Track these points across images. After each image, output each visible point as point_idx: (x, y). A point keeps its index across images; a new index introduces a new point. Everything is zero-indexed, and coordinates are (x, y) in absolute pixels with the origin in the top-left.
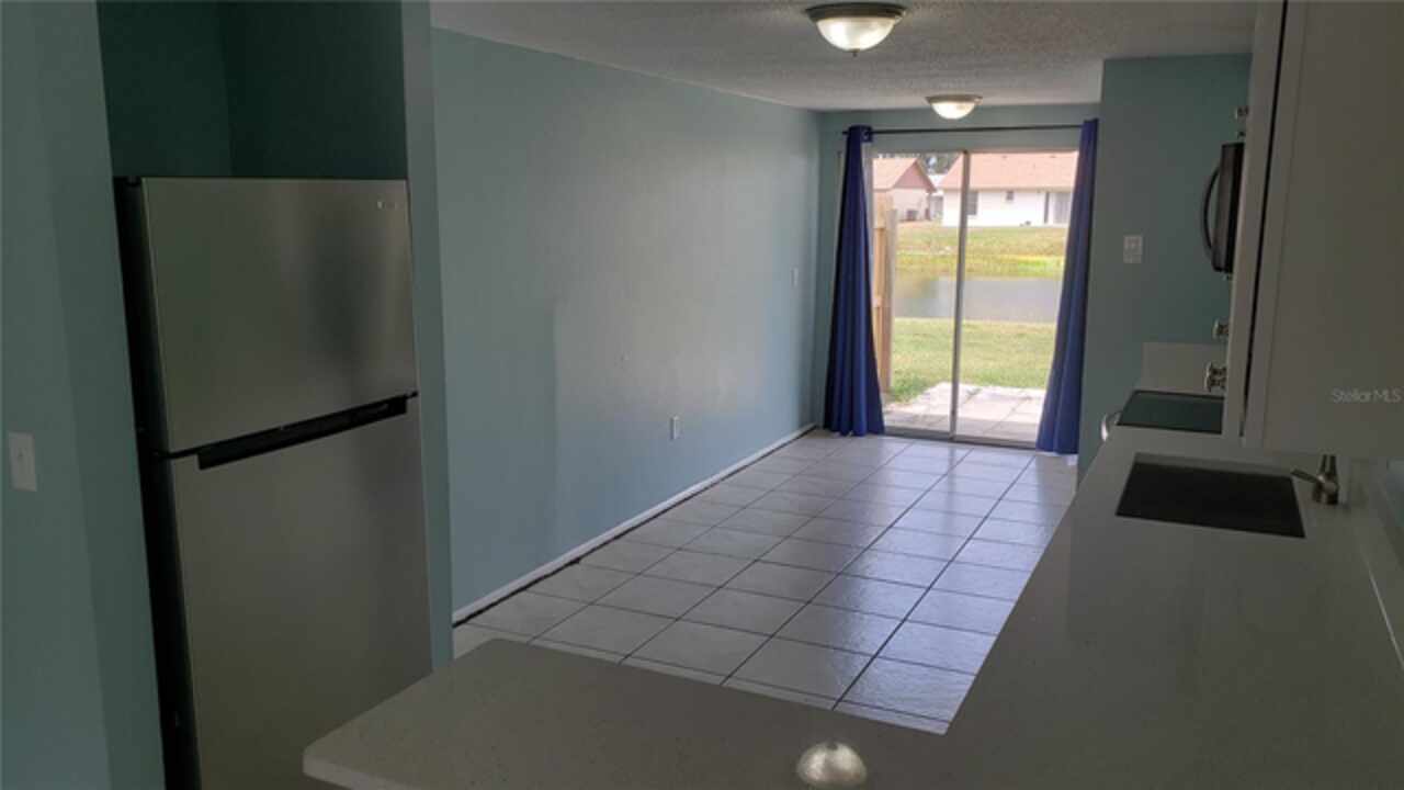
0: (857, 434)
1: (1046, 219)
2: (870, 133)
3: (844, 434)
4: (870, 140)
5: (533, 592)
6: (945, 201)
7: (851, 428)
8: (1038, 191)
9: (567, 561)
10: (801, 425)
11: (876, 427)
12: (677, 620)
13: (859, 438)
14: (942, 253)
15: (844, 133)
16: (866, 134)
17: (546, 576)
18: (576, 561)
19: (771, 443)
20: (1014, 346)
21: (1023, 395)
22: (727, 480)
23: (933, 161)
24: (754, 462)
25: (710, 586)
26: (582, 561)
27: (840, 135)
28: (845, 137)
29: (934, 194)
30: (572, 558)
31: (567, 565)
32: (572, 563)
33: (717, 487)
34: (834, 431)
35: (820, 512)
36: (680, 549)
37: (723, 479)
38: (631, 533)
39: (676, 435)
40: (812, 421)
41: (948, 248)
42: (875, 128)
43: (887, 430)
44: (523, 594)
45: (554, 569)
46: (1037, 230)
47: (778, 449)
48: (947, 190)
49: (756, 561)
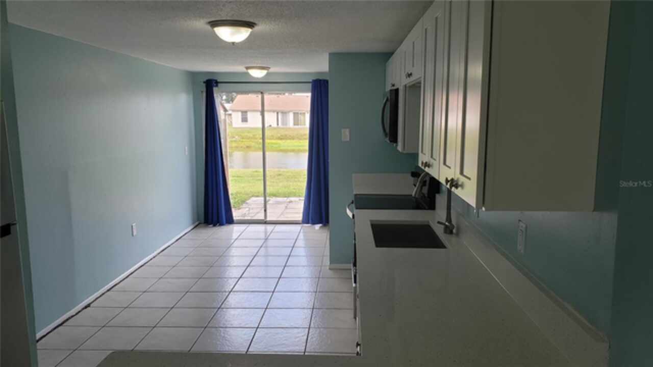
0: (221, 224)
1: (278, 124)
2: (217, 83)
3: (215, 225)
4: (217, 86)
5: (65, 326)
6: (233, 116)
7: (218, 222)
8: (274, 111)
9: (84, 306)
10: (193, 223)
11: (230, 221)
12: (154, 327)
13: (222, 227)
14: (234, 139)
15: (204, 82)
16: (215, 83)
17: (73, 316)
18: (88, 306)
19: (179, 234)
20: (278, 179)
21: (288, 200)
22: (161, 254)
23: (224, 97)
24: (173, 243)
25: (168, 308)
26: (92, 305)
27: (202, 83)
28: (204, 85)
29: (227, 113)
30: (86, 304)
31: (83, 309)
32: (86, 307)
33: (156, 258)
34: (210, 224)
35: (214, 264)
36: (145, 292)
37: (159, 253)
38: (116, 287)
39: (135, 234)
40: (198, 220)
41: (237, 137)
42: (218, 81)
43: (235, 221)
44: (60, 328)
45: (77, 311)
46: (274, 128)
47: (184, 235)
48: (233, 111)
49: (187, 292)
